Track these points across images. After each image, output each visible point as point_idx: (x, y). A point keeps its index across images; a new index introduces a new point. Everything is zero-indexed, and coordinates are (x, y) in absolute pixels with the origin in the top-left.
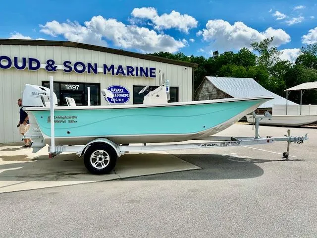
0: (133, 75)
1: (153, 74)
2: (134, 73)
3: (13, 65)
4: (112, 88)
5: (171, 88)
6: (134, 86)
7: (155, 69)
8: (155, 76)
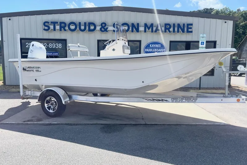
0: (170, 32)
1: (190, 30)
2: (171, 29)
3: (78, 28)
4: (150, 44)
5: (207, 42)
6: (171, 42)
7: (192, 25)
8: (191, 32)
